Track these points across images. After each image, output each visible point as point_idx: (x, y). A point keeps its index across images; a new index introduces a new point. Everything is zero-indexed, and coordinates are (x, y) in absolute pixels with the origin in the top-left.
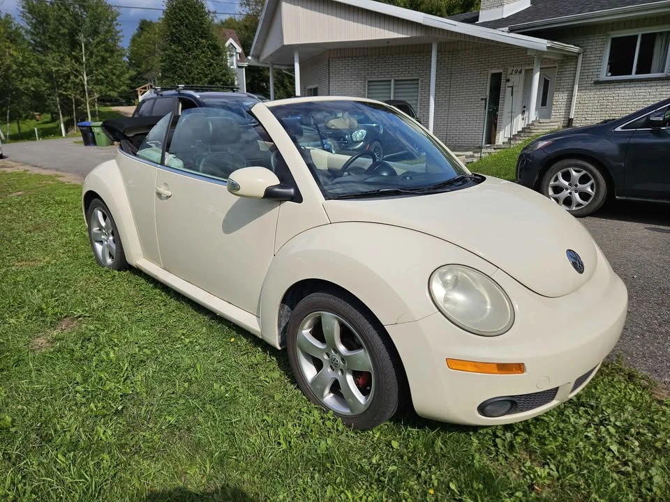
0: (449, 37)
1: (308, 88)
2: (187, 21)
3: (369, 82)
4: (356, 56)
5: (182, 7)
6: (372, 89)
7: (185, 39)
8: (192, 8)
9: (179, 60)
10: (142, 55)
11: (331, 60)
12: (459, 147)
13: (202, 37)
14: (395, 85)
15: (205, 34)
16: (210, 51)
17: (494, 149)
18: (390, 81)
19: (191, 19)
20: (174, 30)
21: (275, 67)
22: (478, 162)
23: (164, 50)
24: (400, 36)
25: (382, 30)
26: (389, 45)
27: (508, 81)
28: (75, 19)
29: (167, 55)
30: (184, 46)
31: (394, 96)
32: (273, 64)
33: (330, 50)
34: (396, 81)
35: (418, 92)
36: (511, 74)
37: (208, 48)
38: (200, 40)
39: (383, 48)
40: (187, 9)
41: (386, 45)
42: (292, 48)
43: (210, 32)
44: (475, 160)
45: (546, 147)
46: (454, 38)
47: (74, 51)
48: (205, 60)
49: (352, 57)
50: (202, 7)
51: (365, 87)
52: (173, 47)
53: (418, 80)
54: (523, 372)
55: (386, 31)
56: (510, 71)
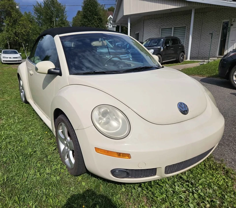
0: (202, 6)
1: (135, 33)
2: (90, 9)
3: (162, 29)
4: (156, 18)
5: (88, 4)
6: (163, 32)
7: (89, 17)
8: (92, 4)
9: (86, 25)
10: (76, 24)
11: (145, 20)
12: (204, 58)
13: (95, 15)
14: (174, 30)
15: (97, 14)
16: (98, 21)
17: (217, 58)
18: (172, 28)
19: (91, 8)
20: (85, 13)
21: (122, 25)
22: (206, 64)
23: (81, 21)
24: (176, 7)
25: (168, 5)
26: (172, 11)
27: (232, 25)
28: (52, 12)
29: (82, 23)
30: (88, 19)
31: (174, 35)
32: (121, 24)
33: (144, 16)
34: (174, 28)
35: (185, 33)
36: (234, 22)
37: (97, 19)
38: (95, 16)
39: (169, 13)
40: (91, 4)
41: (170, 12)
42: (127, 16)
43: (99, 13)
44: (205, 63)
45: (233, 55)
46: (205, 6)
47: (51, 24)
48: (96, 24)
49: (154, 18)
50: (96, 2)
51: (159, 31)
52: (84, 20)
53: (186, 27)
54: (130, 158)
55: (170, 6)
56: (233, 20)
